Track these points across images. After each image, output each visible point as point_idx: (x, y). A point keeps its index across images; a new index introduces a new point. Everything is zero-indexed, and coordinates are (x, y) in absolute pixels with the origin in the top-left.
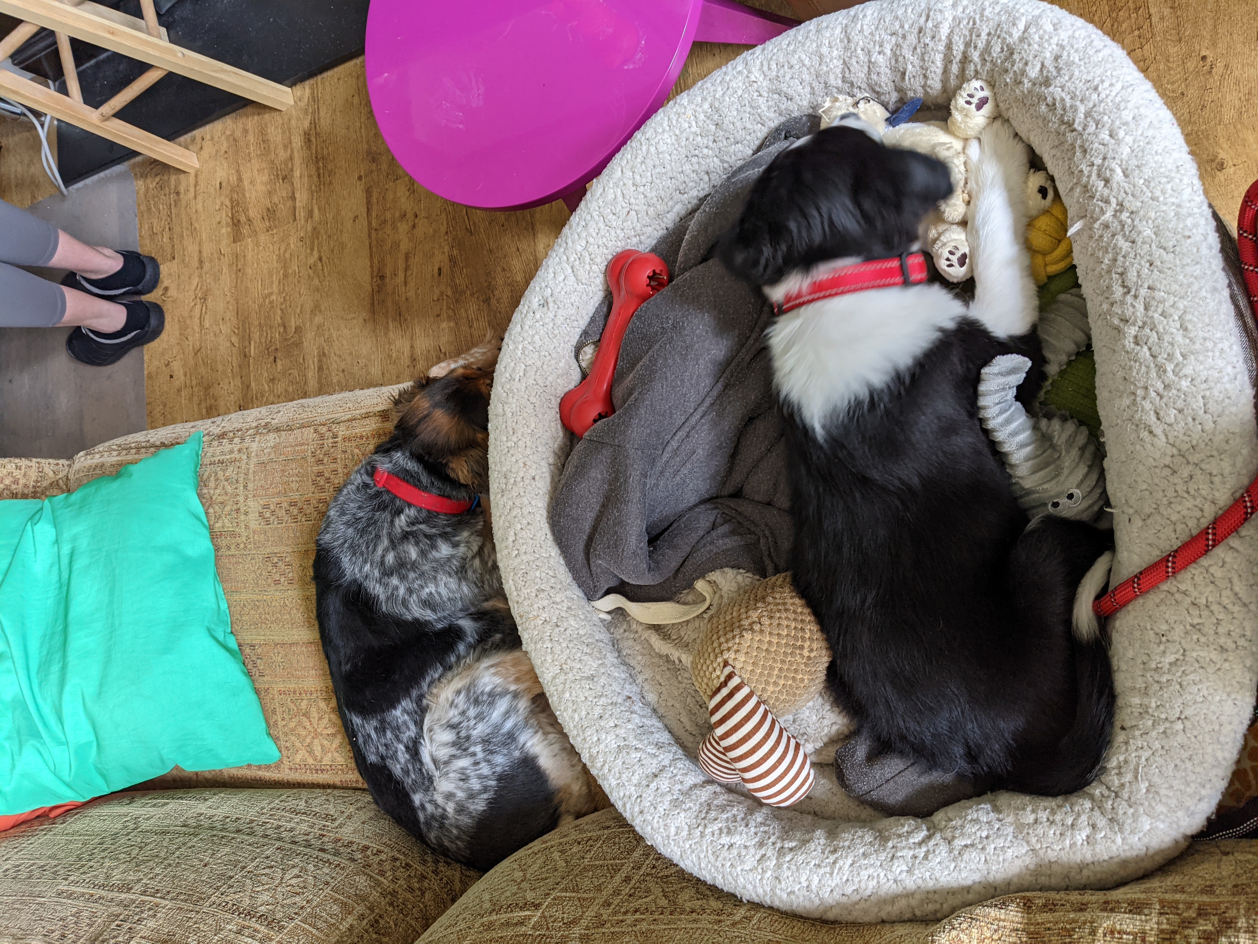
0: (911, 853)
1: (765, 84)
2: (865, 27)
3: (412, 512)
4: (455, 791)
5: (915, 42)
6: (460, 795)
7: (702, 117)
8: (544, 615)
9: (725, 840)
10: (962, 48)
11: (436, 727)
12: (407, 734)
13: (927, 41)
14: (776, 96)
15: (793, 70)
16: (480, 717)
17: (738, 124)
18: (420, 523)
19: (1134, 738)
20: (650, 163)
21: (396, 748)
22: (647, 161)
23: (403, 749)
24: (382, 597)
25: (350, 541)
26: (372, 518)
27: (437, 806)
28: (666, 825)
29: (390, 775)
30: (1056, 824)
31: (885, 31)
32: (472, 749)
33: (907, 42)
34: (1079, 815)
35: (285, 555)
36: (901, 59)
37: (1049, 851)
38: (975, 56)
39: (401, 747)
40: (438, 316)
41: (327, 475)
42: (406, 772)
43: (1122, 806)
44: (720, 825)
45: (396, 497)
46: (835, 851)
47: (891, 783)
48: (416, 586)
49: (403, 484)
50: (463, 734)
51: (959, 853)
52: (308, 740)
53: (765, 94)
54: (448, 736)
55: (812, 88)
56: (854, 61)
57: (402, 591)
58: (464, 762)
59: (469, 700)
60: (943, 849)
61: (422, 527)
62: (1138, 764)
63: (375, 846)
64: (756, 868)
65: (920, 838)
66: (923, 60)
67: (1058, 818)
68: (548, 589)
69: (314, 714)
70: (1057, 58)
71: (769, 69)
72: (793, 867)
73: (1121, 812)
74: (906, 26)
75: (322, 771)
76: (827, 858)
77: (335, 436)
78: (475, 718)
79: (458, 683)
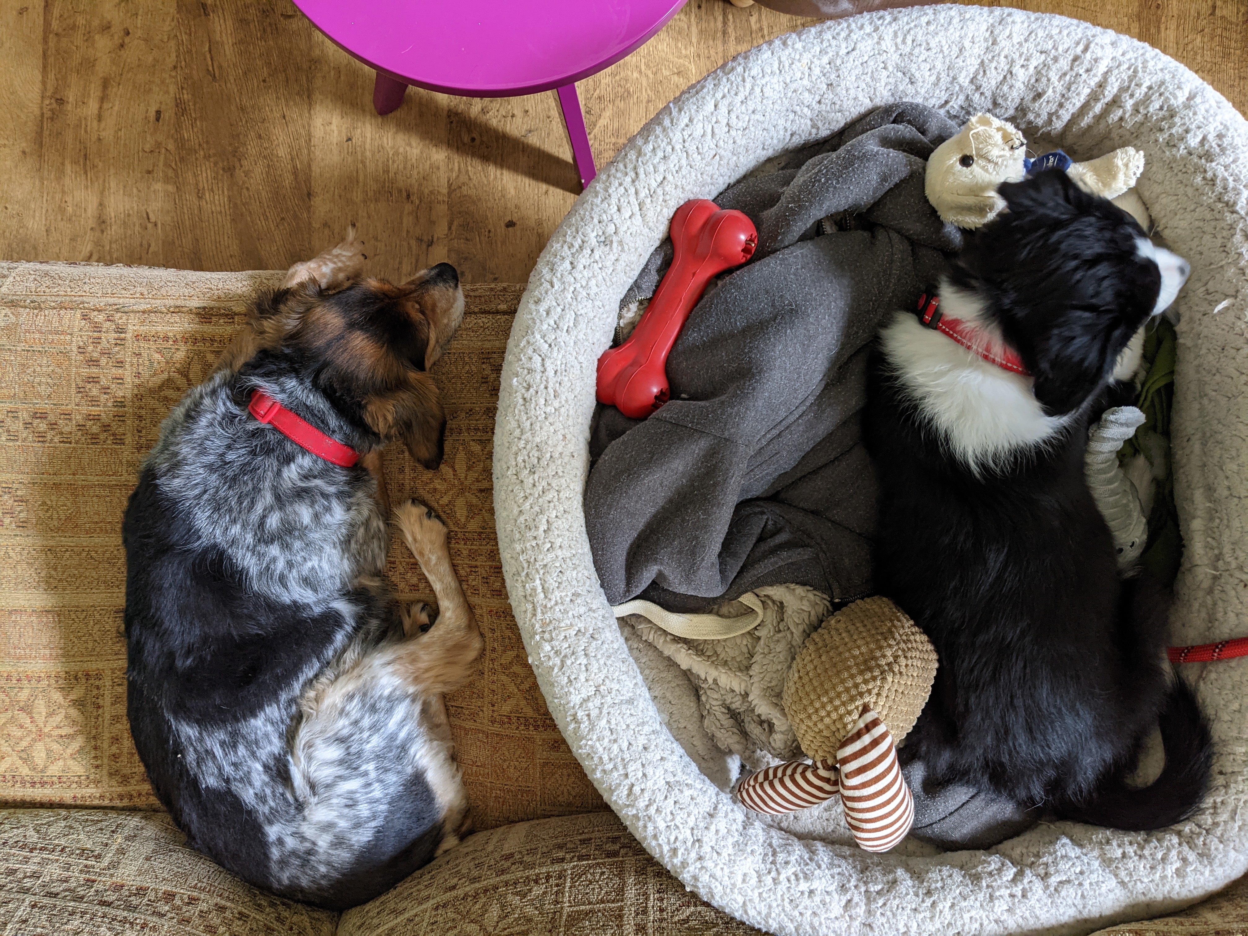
0: (1008, 891)
1: (896, 57)
2: (1014, 34)
3: (305, 462)
4: (337, 820)
5: (1066, 68)
6: (343, 824)
7: (817, 71)
8: (581, 625)
9: (804, 886)
10: (1115, 90)
11: (318, 742)
12: (269, 748)
13: (1081, 71)
14: (900, 74)
15: (929, 53)
16: (375, 728)
17: (852, 92)
18: (315, 477)
19: (1236, 782)
20: (751, 106)
21: (249, 767)
22: (749, 103)
23: (260, 768)
24: (254, 571)
25: (212, 491)
26: (249, 463)
27: (303, 839)
28: (731, 873)
29: (236, 803)
30: (1146, 858)
31: (1036, 46)
32: (364, 768)
33: (1058, 65)
34: (1169, 850)
35: (15, 486)
36: (1044, 80)
37: (1139, 883)
38: (1129, 104)
39: (259, 767)
40: (149, 172)
41: (104, 382)
42: (261, 798)
43: (1214, 843)
44: (794, 869)
45: (287, 438)
46: (929, 893)
47: (956, 814)
48: (299, 558)
49: (302, 424)
50: (353, 750)
51: (1056, 890)
52: (24, 744)
53: (891, 69)
54: (334, 752)
55: (938, 79)
56: (994, 64)
57: (281, 565)
58: (354, 784)
59: (364, 706)
60: (1038, 885)
61: (318, 482)
62: (1237, 807)
63: (182, 892)
64: (843, 916)
65: (1012, 876)
66: (1069, 90)
67: (1146, 852)
68: (585, 593)
69: (41, 707)
70: (1220, 136)
71: (904, 42)
72: (889, 913)
73: (1213, 848)
74: (1060, 49)
75: (43, 784)
76: (923, 901)
77: (120, 330)
78: (370, 729)
79: (347, 686)
